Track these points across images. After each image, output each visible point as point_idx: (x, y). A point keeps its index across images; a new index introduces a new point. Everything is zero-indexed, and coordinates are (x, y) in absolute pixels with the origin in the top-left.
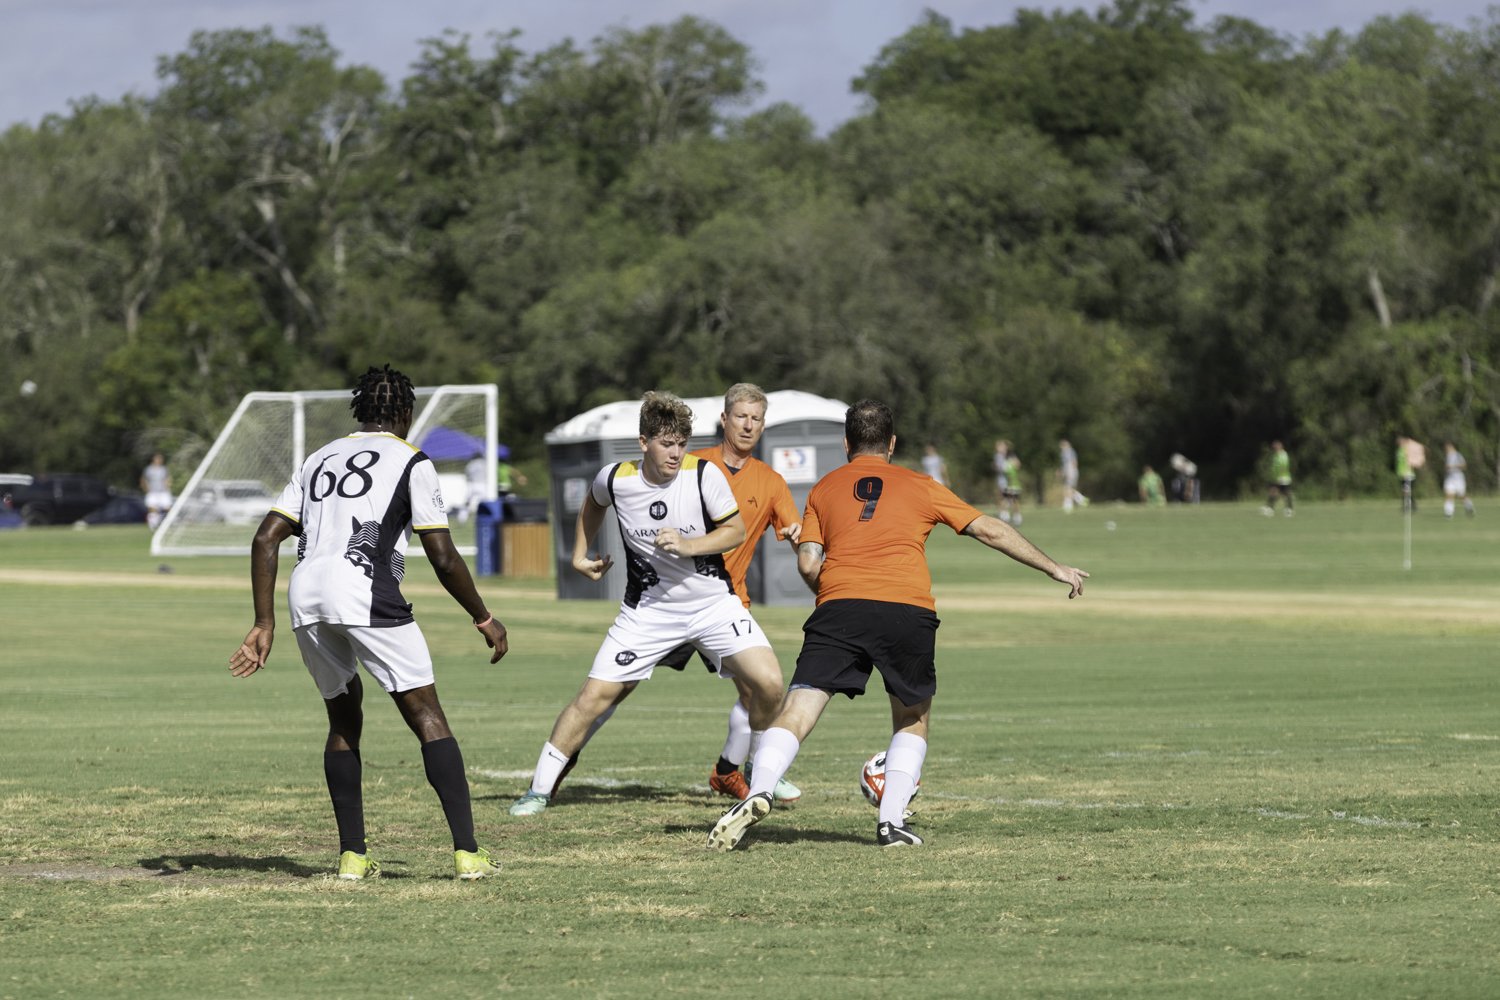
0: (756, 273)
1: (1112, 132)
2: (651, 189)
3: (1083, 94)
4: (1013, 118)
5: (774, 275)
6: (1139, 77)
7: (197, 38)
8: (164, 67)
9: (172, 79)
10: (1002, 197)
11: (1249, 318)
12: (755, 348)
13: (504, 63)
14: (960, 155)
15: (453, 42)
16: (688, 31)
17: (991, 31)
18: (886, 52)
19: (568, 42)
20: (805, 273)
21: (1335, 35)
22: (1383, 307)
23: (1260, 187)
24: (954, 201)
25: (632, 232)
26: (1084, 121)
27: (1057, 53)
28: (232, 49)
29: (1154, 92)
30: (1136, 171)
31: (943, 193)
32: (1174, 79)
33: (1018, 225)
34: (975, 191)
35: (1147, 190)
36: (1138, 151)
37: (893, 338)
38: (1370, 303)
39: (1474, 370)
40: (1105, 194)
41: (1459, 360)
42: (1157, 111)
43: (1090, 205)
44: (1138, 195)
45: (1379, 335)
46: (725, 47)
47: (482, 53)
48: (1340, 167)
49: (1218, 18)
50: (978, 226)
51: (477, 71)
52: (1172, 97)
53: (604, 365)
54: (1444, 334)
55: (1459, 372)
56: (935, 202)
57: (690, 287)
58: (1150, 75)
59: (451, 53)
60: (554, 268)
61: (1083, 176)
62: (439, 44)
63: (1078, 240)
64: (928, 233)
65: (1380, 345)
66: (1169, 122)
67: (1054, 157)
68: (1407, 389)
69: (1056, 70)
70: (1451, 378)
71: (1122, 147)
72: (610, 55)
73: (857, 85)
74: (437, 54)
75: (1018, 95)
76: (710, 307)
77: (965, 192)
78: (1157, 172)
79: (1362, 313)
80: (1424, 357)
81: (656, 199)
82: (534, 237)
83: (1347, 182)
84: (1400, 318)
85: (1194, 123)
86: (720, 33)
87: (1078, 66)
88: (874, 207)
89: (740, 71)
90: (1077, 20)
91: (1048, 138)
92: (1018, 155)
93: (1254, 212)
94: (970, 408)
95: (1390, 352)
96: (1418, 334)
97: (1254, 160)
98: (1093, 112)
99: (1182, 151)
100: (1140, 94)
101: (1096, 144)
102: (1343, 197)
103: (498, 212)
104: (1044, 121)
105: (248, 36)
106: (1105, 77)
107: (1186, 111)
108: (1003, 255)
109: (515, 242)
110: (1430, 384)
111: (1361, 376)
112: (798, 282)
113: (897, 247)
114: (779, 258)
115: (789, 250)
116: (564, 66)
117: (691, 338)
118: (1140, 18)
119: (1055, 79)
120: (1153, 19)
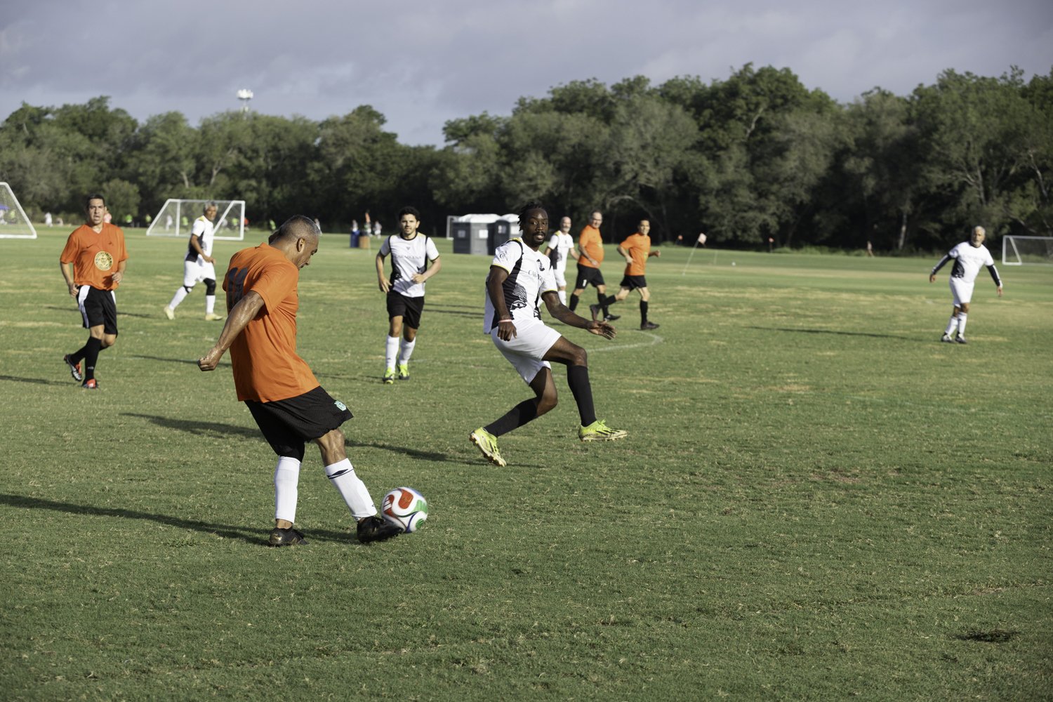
1: (100, 136)
4: (73, 131)
5: (20, 166)
10: (74, 149)
14: (63, 140)
20: (28, 166)
22: (187, 183)
24: (63, 150)
26: (93, 133)
31: (60, 148)
34: (69, 148)
38: (183, 182)
40: (99, 151)
43: (94, 153)
64: (56, 158)
67: (86, 141)
77: (65, 148)
79: (181, 185)
80: (197, 195)
83: (182, 153)
84: (191, 186)
90: (76, 107)
91: (84, 136)
92: (77, 140)
95: (189, 194)
96: (196, 190)
98: (93, 129)
101: (96, 138)
102: (180, 156)
104: (81, 130)
112: (26, 168)
113: (50, 161)
114: (22, 163)
118: (95, 106)
119: (83, 121)
120: (99, 108)
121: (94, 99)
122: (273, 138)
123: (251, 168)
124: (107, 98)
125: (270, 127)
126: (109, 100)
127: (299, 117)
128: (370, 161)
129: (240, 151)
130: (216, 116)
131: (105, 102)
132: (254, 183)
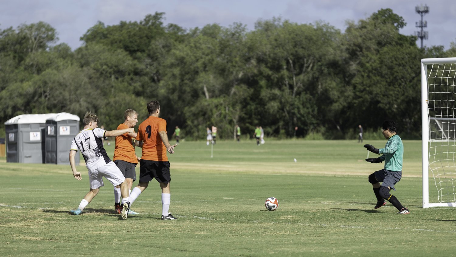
0: (56, 84)
1: (143, 51)
2: (31, 63)
3: (136, 42)
4: (119, 47)
5: (60, 84)
6: (150, 38)
10: (116, 66)
11: (175, 96)
12: (55, 102)
14: (106, 56)
17: (114, 27)
18: (88, 31)
19: (11, 28)
20: (68, 84)
21: (197, 29)
22: (207, 94)
23: (178, 65)
24: (104, 67)
25: (26, 74)
26: (136, 48)
27: (130, 32)
29: (153, 42)
30: (148, 61)
31: (102, 65)
32: (158, 39)
33: (120, 73)
34: (110, 65)
35: (151, 65)
36: (149, 56)
37: (89, 100)
38: (204, 93)
39: (229, 110)
40: (141, 66)
41: (225, 107)
42: (154, 46)
43: (137, 69)
44: (149, 66)
45: (206, 101)
48: (197, 60)
49: (169, 24)
50: (110, 73)
52: (157, 43)
53: (19, 105)
54: (222, 102)
55: (225, 110)
56: (100, 67)
57: (40, 87)
58: (152, 37)
60: (7, 82)
61: (136, 62)
63: (134, 77)
64: (98, 74)
65: (206, 104)
66: (157, 49)
67: (129, 57)
68: (212, 114)
69: (129, 36)
70: (223, 112)
71: (145, 55)
72: (22, 31)
73: (81, 39)
75: (120, 42)
76: (45, 92)
77: (107, 65)
78: (153, 61)
79: (202, 96)
80: (217, 107)
81: (32, 65)
83: (199, 64)
84: (211, 97)
85: (163, 50)
86: (48, 26)
87: (135, 35)
88: (85, 68)
89: (53, 35)
90: (135, 24)
91: (127, 53)
92: (120, 56)
93: (177, 71)
94: (107, 117)
95: (209, 105)
96: (216, 101)
97: (177, 59)
98: (138, 46)
99: (159, 56)
100: (150, 42)
101: (139, 54)
102: (198, 68)
104: (126, 48)
106: (141, 38)
107: (161, 46)
108: (115, 80)
110: (218, 113)
111: (202, 111)
112: (66, 86)
113: (90, 78)
115: (64, 78)
116: (10, 33)
117: (40, 100)
118: (150, 24)
119: (129, 38)
120: (153, 24)
121: (149, 16)
122: (295, 46)
123: (272, 77)
124: (161, 14)
125: (292, 35)
126: (163, 16)
127: (322, 24)
128: (376, 64)
129: (260, 61)
130: (233, 26)
131: (159, 19)
132: (277, 92)
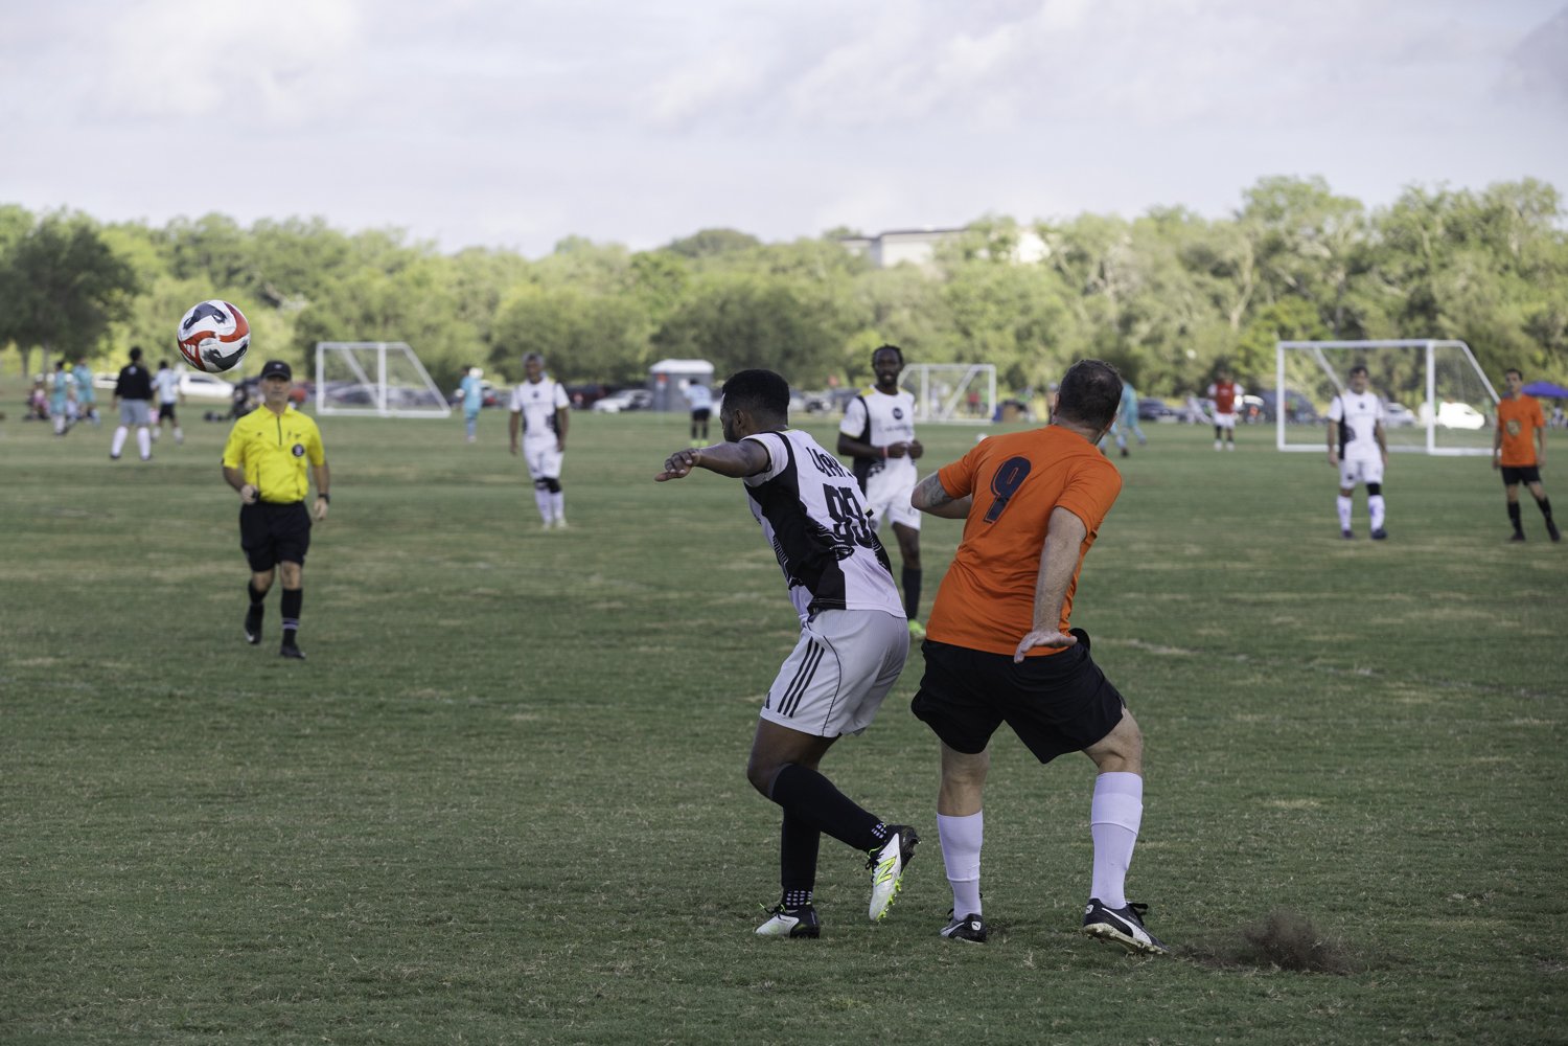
7: (1260, 181)
8: (1245, 194)
9: (1249, 201)
13: (1440, 199)
15: (1417, 186)
16: (1529, 186)
28: (1277, 186)
46: (1549, 193)
47: (1431, 193)
51: (1430, 202)
59: (1417, 192)
62: (1412, 189)
74: (1410, 192)
82: (1475, 288)
103: (1456, 274)
105: (1284, 179)
109: (1465, 289)
